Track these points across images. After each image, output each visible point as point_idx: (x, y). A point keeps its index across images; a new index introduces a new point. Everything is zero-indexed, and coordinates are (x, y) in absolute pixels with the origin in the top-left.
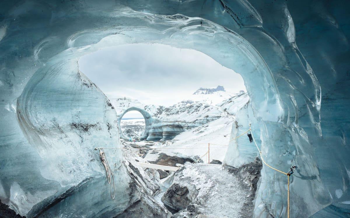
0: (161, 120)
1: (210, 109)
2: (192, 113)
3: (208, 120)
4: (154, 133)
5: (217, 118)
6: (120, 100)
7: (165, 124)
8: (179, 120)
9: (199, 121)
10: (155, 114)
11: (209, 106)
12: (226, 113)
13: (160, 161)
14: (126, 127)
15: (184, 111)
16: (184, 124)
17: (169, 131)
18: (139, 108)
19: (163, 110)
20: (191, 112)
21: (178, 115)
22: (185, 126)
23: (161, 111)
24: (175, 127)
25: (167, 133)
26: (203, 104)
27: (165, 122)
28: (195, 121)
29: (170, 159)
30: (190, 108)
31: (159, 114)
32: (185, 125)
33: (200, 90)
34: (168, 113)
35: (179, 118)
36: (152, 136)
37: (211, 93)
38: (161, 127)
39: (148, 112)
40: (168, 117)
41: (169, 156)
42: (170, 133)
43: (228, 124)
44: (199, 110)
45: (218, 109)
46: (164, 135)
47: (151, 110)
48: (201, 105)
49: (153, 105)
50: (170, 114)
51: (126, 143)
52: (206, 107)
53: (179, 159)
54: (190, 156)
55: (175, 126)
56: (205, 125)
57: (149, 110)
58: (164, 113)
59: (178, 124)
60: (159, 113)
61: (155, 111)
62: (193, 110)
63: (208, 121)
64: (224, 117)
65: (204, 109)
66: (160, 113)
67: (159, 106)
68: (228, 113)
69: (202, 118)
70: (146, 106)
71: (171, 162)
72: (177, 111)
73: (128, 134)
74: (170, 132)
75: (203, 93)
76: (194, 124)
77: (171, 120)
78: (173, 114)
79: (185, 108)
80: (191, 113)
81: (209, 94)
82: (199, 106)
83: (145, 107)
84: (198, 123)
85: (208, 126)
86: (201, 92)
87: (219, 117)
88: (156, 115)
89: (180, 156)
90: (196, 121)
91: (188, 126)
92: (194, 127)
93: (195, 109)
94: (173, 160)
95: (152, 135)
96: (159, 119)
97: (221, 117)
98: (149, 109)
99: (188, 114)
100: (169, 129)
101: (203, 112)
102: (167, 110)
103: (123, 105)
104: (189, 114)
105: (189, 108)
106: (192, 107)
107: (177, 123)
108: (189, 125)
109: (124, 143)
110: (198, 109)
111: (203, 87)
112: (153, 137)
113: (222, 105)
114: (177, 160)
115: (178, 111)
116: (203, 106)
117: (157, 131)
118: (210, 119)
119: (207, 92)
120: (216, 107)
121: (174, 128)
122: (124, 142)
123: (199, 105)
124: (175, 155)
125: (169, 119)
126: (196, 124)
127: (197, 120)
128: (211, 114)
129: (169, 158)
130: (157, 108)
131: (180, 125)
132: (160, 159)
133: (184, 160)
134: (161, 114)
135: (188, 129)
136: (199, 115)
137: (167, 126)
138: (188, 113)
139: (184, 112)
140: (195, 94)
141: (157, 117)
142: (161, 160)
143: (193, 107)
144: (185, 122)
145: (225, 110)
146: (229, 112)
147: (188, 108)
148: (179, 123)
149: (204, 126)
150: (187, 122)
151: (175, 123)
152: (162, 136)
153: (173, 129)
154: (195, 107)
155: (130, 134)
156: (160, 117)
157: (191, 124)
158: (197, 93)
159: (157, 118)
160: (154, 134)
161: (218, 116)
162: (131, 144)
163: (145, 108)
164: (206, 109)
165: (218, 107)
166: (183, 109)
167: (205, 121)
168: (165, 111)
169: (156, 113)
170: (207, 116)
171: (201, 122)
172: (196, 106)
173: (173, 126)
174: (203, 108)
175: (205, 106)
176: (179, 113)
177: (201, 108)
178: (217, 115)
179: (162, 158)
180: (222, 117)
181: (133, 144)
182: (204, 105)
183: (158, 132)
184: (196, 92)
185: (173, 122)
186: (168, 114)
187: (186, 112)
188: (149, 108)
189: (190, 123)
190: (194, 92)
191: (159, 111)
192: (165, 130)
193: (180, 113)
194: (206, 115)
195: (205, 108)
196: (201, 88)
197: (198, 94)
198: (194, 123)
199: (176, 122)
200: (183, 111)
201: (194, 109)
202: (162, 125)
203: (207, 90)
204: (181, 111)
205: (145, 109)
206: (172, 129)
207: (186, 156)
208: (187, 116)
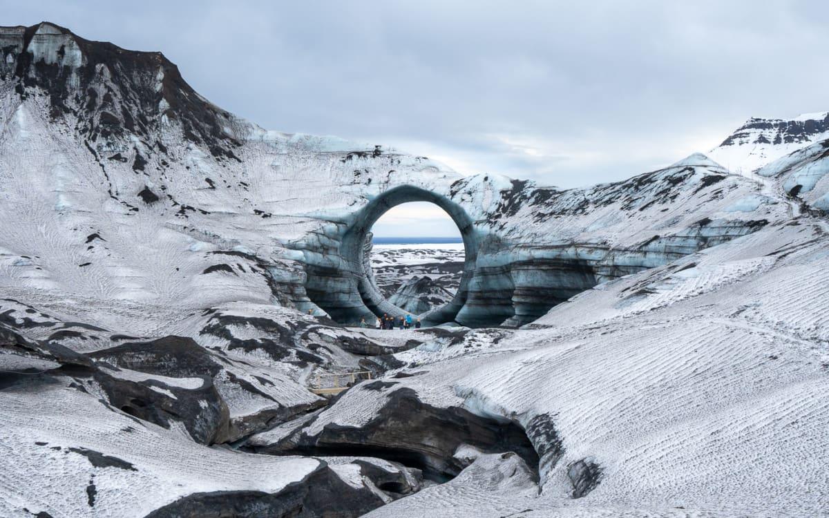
0: (511, 237)
1: (726, 190)
2: (642, 209)
3: (705, 239)
4: (486, 292)
5: (746, 229)
6: (355, 157)
7: (523, 255)
8: (583, 238)
9: (664, 242)
10: (490, 216)
11: (723, 178)
12: (796, 207)
13: (382, 430)
14: (437, 271)
15: (609, 202)
16: (597, 255)
17: (537, 284)
18: (429, 189)
19: (525, 197)
20: (640, 203)
21: (582, 216)
22: (605, 263)
23: (517, 201)
24: (565, 271)
25: (532, 296)
26: (698, 170)
27: (525, 247)
28: (647, 243)
29: (432, 421)
30: (637, 188)
31: (503, 215)
32: (603, 260)
33: (750, 127)
34: (543, 210)
35: (584, 230)
36: (477, 305)
37: (799, 138)
38: (506, 270)
39: (462, 205)
40: (541, 228)
41: (428, 407)
42: (542, 297)
43: (785, 256)
44: (674, 197)
45: (760, 187)
46: (519, 303)
47: (478, 196)
48: (687, 172)
49: (486, 179)
50: (552, 214)
51: (320, 335)
52: (709, 181)
53: (471, 422)
54: (519, 411)
55: (564, 265)
56: (686, 260)
57: (467, 197)
58: (526, 209)
59: (575, 257)
60: (504, 210)
61: (490, 201)
62: (650, 196)
63: (705, 242)
64: (780, 223)
65: (698, 190)
66: (512, 209)
67: (513, 182)
68: (805, 208)
69: (679, 230)
70: (457, 182)
71: (438, 435)
72: (583, 199)
73: (421, 295)
74: (542, 288)
75: (762, 140)
76: (639, 258)
77: (549, 239)
78: (563, 212)
79: (618, 187)
80: (637, 210)
81: (792, 141)
82: (680, 180)
83: (454, 185)
84: (657, 252)
85: (693, 266)
86: (755, 134)
87: (756, 225)
88: (491, 218)
89: (478, 408)
90: (653, 245)
91: (616, 267)
92: (637, 268)
93: (660, 189)
94: (446, 425)
95: (479, 302)
96: (502, 234)
97: (766, 222)
98: (470, 193)
99: (623, 213)
100: (538, 279)
101: (692, 204)
102: (544, 195)
103: (364, 178)
104: (632, 211)
105: (633, 189)
106: (646, 182)
107: (570, 253)
108: (621, 260)
109: (311, 335)
110: (674, 189)
111: (766, 117)
112: (482, 310)
113: (782, 173)
114: (466, 429)
115: (586, 202)
116: (697, 179)
117: (494, 283)
118: (714, 233)
119: (782, 136)
120: (757, 178)
121: (561, 273)
122: (313, 330)
123: (678, 175)
124: (456, 402)
125: (543, 235)
126: (652, 256)
127: (656, 238)
128: (724, 211)
129: (425, 415)
130: (501, 188)
131: (585, 261)
132: (384, 421)
133: (497, 430)
134: (513, 213)
135: (612, 276)
136: (669, 216)
137: (531, 262)
138: (628, 207)
139: (610, 207)
140: (728, 142)
141: (496, 227)
142: (390, 423)
143: (651, 181)
144: (604, 246)
145: (794, 192)
146: (811, 203)
147: (632, 185)
148: (579, 250)
149: (674, 267)
150: (612, 246)
151: (564, 253)
152: (510, 304)
153: (556, 276)
154: (660, 183)
155: (430, 297)
156: (508, 227)
157: (629, 255)
158: (737, 141)
159: (493, 230)
160: (484, 297)
161: (756, 219)
162: (343, 340)
163: (454, 189)
164: (709, 189)
165: (761, 181)
166: (609, 191)
167: (693, 242)
168: (533, 200)
169: (493, 209)
170: (705, 222)
171: (674, 250)
172: (665, 180)
173: (554, 264)
174: (696, 188)
175: (703, 180)
176: (588, 210)
177: (685, 187)
178: (746, 218)
179: (396, 416)
180: (774, 225)
181: (351, 336)
182: (701, 173)
183: (499, 291)
184: (733, 135)
185: (557, 247)
186: (544, 215)
187: (617, 205)
188: (468, 188)
189: (626, 250)
190: (726, 138)
191: (506, 203)
192: (521, 279)
193: (591, 207)
194: (702, 218)
195: (703, 186)
196: (757, 120)
197: (741, 143)
198: (639, 251)
199: (569, 246)
200: (607, 198)
201: (653, 193)
202: (510, 261)
203: (782, 126)
204: (595, 203)
205: (453, 194)
206: (552, 278)
207: (503, 410)
208: (619, 221)
